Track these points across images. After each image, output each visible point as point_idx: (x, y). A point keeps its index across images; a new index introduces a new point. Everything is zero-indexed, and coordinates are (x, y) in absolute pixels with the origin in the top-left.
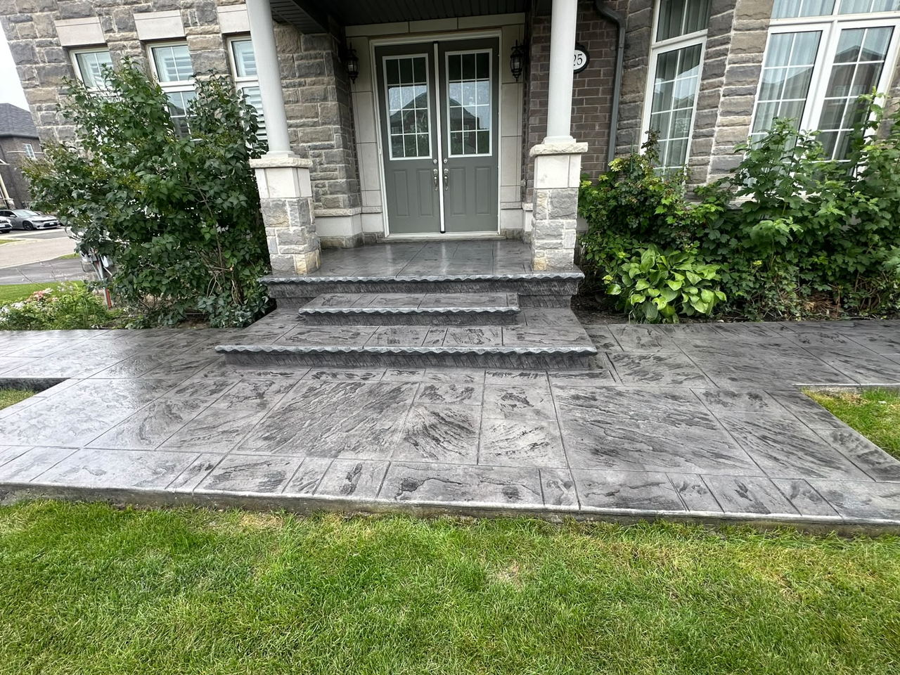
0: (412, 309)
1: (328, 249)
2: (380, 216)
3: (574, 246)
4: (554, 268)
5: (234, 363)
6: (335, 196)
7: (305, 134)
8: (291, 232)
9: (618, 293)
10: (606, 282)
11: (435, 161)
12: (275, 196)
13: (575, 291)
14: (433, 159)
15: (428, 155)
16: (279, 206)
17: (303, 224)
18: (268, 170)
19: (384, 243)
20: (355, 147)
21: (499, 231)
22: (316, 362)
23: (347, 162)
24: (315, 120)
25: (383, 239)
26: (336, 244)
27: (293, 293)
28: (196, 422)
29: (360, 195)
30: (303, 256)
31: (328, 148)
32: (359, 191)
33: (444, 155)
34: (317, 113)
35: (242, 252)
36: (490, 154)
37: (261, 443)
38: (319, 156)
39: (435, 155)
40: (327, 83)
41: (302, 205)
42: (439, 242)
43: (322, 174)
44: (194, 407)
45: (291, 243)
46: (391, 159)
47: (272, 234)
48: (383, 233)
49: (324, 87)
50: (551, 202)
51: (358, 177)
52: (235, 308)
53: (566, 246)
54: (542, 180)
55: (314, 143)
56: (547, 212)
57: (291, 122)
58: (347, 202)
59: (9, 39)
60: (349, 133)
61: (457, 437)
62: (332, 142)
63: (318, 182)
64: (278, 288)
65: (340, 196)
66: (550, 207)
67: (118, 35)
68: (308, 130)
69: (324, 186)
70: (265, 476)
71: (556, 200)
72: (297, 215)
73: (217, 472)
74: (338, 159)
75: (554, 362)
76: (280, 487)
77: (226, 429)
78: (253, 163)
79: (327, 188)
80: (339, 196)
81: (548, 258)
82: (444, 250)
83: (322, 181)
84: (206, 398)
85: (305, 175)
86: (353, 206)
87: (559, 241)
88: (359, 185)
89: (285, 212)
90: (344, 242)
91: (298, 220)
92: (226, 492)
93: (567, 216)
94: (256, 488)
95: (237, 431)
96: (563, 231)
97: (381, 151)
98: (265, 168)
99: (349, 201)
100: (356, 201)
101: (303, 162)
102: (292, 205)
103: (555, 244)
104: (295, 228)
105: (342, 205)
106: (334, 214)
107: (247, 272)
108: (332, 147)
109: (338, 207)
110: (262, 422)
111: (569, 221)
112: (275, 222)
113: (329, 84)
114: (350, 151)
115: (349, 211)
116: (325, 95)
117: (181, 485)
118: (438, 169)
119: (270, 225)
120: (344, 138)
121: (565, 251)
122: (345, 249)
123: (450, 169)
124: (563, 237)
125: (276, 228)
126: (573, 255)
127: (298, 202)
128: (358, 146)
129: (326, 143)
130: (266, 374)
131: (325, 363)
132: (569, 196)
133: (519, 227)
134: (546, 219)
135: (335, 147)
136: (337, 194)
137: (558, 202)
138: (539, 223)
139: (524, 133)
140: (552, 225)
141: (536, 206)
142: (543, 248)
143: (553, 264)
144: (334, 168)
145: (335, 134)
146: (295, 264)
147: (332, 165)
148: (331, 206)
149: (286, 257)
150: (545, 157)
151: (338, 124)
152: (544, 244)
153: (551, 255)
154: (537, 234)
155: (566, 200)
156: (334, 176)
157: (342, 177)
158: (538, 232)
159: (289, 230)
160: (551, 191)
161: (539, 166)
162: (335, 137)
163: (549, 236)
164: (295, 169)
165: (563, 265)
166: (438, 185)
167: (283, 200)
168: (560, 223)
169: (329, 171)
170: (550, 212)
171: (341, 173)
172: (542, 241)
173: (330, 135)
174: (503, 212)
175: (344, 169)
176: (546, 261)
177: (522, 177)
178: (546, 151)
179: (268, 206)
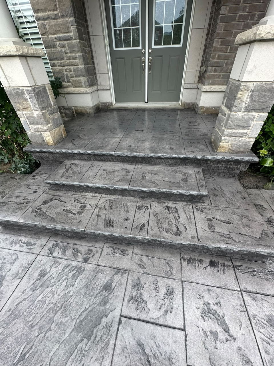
0: (125, 187)
1: (79, 114)
2: (109, 92)
3: (256, 136)
4: (233, 152)
6: (79, 78)
7: (51, 26)
8: (35, 116)
9: (269, 165)
10: (261, 155)
11: (143, 51)
12: (13, 85)
14: (142, 49)
15: (139, 46)
16: (20, 93)
17: (42, 109)
19: (112, 110)
20: (89, 38)
21: (180, 102)
23: (84, 51)
24: (56, 12)
25: (112, 107)
26: (83, 111)
29: (96, 77)
31: (69, 40)
32: (95, 74)
33: (150, 46)
34: (56, 6)
36: (181, 45)
38: (63, 46)
39: (144, 47)
42: (144, 110)
43: (68, 61)
45: (37, 123)
46: (115, 49)
47: (22, 116)
48: (112, 103)
50: (252, 96)
51: (93, 63)
53: (250, 135)
54: (250, 72)
55: (59, 35)
56: (244, 105)
57: (39, 15)
58: (87, 83)
60: (84, 26)
63: (66, 67)
65: (82, 78)
68: (53, 22)
69: (71, 71)
71: (257, 93)
72: (35, 102)
74: (77, 49)
79: (72, 73)
81: (231, 144)
82: (146, 115)
83: (69, 67)
85: (37, 64)
86: (91, 85)
87: (246, 131)
88: (95, 69)
89: (26, 99)
90: (88, 110)
93: (261, 110)
96: (253, 123)
97: (107, 43)
99: (88, 82)
100: (93, 82)
102: (29, 93)
103: (241, 133)
104: (37, 112)
105: (84, 85)
106: (80, 92)
108: (70, 39)
109: (81, 87)
111: (261, 114)
112: (21, 107)
114: (86, 42)
115: (88, 90)
118: (145, 57)
119: (19, 110)
120: (79, 30)
121: (247, 139)
122: (89, 115)
123: (153, 57)
124: (250, 128)
125: (24, 112)
126: (252, 143)
127: (34, 90)
129: (67, 35)
132: (272, 90)
133: (193, 101)
134: (240, 111)
135: (74, 39)
136: (79, 77)
137: (258, 96)
138: (233, 115)
139: (210, 25)
140: (244, 118)
141: (235, 99)
142: (230, 136)
143: (234, 148)
144: (75, 56)
145: (72, 27)
146: (44, 138)
147: (74, 54)
148: (77, 86)
149: (37, 134)
150: (264, 43)
151: (72, 17)
152: (231, 133)
153: (235, 141)
154: (228, 125)
155: (266, 94)
156: (76, 63)
157: (81, 64)
158: (230, 123)
159: (34, 114)
160: (255, 83)
161: (252, 54)
162: (72, 29)
163: (238, 126)
164: (24, 59)
165: (242, 150)
166: (144, 69)
167: (21, 88)
168: (253, 115)
169: (72, 59)
170: (246, 105)
171: (80, 60)
172: (231, 130)
173: (68, 27)
174: (184, 90)
175: (82, 58)
176: (229, 146)
177: (201, 66)
178: (269, 34)
179: (11, 94)
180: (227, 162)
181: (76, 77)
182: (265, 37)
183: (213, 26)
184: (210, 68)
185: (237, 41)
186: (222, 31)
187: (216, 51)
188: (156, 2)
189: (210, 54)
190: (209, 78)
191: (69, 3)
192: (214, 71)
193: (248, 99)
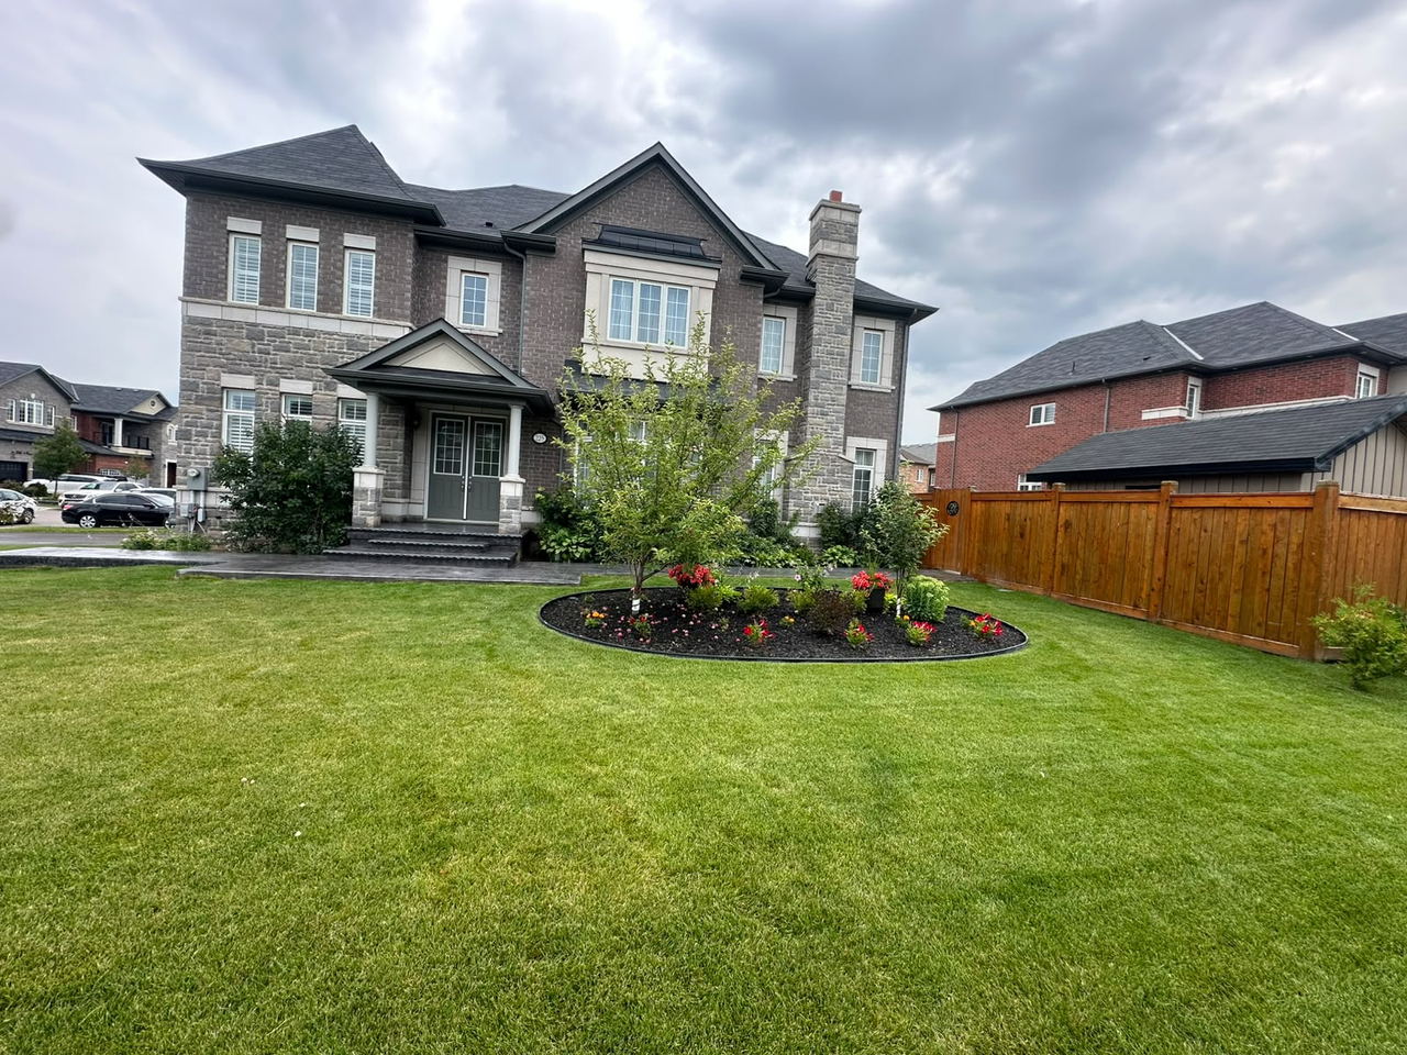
1: (385, 521)
2: (422, 506)
4: (508, 531)
6: (393, 491)
8: (367, 505)
14: (462, 476)
15: (459, 473)
16: (365, 491)
17: (375, 503)
18: (361, 474)
19: (421, 523)
20: (411, 464)
23: (404, 472)
24: (388, 447)
25: (422, 520)
26: (390, 519)
27: (362, 536)
29: (410, 492)
30: (373, 517)
31: (396, 463)
32: (410, 489)
33: (470, 474)
34: (390, 444)
38: (390, 468)
39: (464, 474)
40: (400, 430)
41: (377, 492)
42: (462, 524)
43: (390, 478)
45: (366, 510)
46: (435, 473)
47: (357, 504)
48: (423, 516)
49: (397, 431)
50: (507, 502)
51: (410, 481)
53: (514, 522)
54: (504, 494)
55: (386, 460)
59: (182, 376)
60: (408, 456)
63: (387, 482)
64: (354, 533)
65: (397, 491)
66: (506, 504)
67: (265, 387)
68: (382, 452)
69: (390, 485)
71: (511, 500)
72: (374, 496)
74: (400, 470)
78: (355, 469)
81: (507, 527)
83: (390, 482)
85: (381, 478)
86: (404, 497)
87: (511, 520)
88: (411, 486)
89: (367, 495)
90: (394, 519)
91: (374, 498)
93: (515, 509)
96: (513, 515)
97: (428, 468)
98: (360, 472)
99: (402, 494)
100: (407, 495)
101: (381, 472)
102: (372, 491)
103: (509, 521)
104: (370, 504)
105: (399, 497)
106: (393, 501)
107: (333, 525)
109: (394, 497)
111: (516, 511)
112: (360, 499)
114: (407, 466)
115: (401, 500)
116: (397, 436)
118: (464, 482)
119: (357, 500)
120: (405, 458)
121: (514, 524)
122: (395, 522)
123: (472, 482)
124: (513, 518)
125: (360, 502)
126: (517, 527)
127: (375, 490)
128: (413, 464)
129: (395, 460)
132: (515, 500)
136: (395, 489)
143: (509, 529)
144: (395, 474)
146: (367, 521)
149: (362, 517)
151: (402, 450)
153: (510, 525)
156: (395, 479)
163: (507, 517)
167: (368, 488)
169: (383, 487)
176: (505, 528)
179: (357, 491)
180: (503, 538)
181: (390, 489)
182: (506, 480)
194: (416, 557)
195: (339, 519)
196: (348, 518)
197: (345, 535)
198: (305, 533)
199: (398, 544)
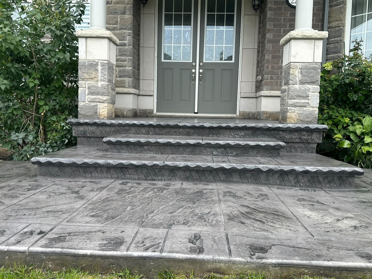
0: (198, 141)
2: (151, 98)
3: (318, 105)
4: (302, 122)
5: (44, 175)
6: (123, 79)
8: (99, 86)
9: (348, 147)
10: (337, 139)
11: (194, 64)
12: (90, 58)
13: (319, 140)
14: (193, 62)
15: (190, 60)
16: (93, 65)
17: (108, 80)
18: (89, 40)
19: (154, 117)
20: (139, 49)
21: (238, 113)
22: (119, 175)
24: (115, 26)
25: (153, 114)
27: (93, 133)
28: (18, 205)
29: (139, 82)
30: (106, 105)
31: (122, 45)
32: (139, 79)
33: (201, 60)
34: (117, 22)
35: (54, 103)
36: (233, 61)
37: (88, 219)
39: (194, 60)
41: (110, 67)
42: (194, 119)
44: (12, 197)
45: (98, 94)
46: (163, 60)
47: (83, 86)
48: (153, 110)
49: (124, 5)
50: (301, 72)
52: (40, 145)
53: (312, 105)
54: (294, 56)
56: (297, 79)
58: (131, 84)
61: (278, 220)
62: (125, 42)
64: (81, 128)
66: (300, 76)
70: (103, 239)
71: (305, 70)
72: (106, 73)
73: (50, 236)
74: (128, 53)
75: (326, 181)
76: (123, 247)
77: (50, 210)
78: (78, 32)
80: (126, 79)
81: (298, 114)
84: (25, 193)
86: (134, 87)
87: (307, 101)
88: (139, 75)
89: (97, 70)
90: (125, 113)
91: (106, 77)
92: (65, 250)
93: (313, 83)
94: (98, 248)
95: (62, 211)
96: (310, 94)
97: (156, 55)
98: (86, 38)
100: (136, 85)
102: (103, 65)
103: (304, 103)
104: (103, 83)
105: (127, 85)
106: (121, 92)
107: (54, 118)
108: (125, 45)
109: (124, 87)
110: (84, 206)
111: (314, 86)
112: (88, 77)
113: (128, 4)
114: (136, 51)
115: (132, 90)
116: (124, 11)
117: (15, 244)
118: (195, 70)
119: (83, 79)
120: (133, 40)
121: (311, 109)
123: (204, 70)
124: (310, 98)
125: (88, 82)
126: (317, 112)
127: (108, 63)
128: (141, 49)
129: (121, 42)
130: (76, 181)
131: (128, 176)
132: (314, 69)
133: (253, 111)
134: (297, 84)
135: (127, 45)
136: (124, 77)
137: (306, 72)
138: (292, 87)
139: (259, 47)
140: (302, 89)
141: (289, 75)
142: (295, 106)
143: (302, 118)
144: (124, 59)
145: (128, 37)
146: (98, 110)
147: (123, 57)
148: (119, 86)
149: (92, 105)
150: (297, 40)
151: (131, 30)
152: (295, 103)
153: (301, 111)
154: (290, 95)
155: (312, 71)
156: (124, 65)
157: (129, 66)
158: (290, 94)
159: (98, 84)
160: (301, 64)
161: (292, 46)
162: (128, 38)
163: (299, 96)
164: (109, 41)
165: (310, 120)
166: (195, 80)
167: (97, 61)
168: (308, 87)
169: (120, 61)
170: (300, 79)
171: (129, 63)
172: (294, 101)
173: (125, 36)
174: (241, 98)
175: (132, 61)
176: (296, 116)
177: (257, 76)
178: (298, 36)
179: (84, 65)
181: (119, 77)
182: (296, 37)
183: (262, 47)
184: (265, 76)
185: (281, 43)
186: (271, 49)
187: (268, 62)
188: (206, 30)
189: (263, 66)
190: (266, 84)
191: (131, 21)
192: (270, 78)
193: (300, 75)
194: (187, 168)
195: (63, 109)
196: (74, 110)
197: (69, 131)
198: (18, 130)
199: (148, 144)
